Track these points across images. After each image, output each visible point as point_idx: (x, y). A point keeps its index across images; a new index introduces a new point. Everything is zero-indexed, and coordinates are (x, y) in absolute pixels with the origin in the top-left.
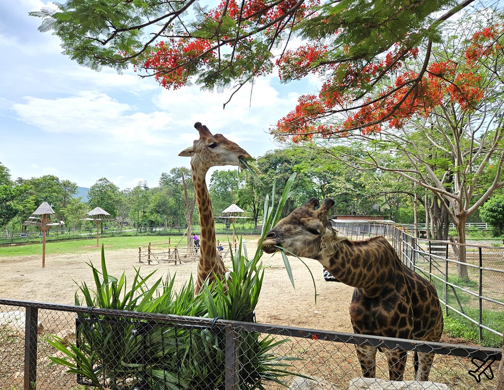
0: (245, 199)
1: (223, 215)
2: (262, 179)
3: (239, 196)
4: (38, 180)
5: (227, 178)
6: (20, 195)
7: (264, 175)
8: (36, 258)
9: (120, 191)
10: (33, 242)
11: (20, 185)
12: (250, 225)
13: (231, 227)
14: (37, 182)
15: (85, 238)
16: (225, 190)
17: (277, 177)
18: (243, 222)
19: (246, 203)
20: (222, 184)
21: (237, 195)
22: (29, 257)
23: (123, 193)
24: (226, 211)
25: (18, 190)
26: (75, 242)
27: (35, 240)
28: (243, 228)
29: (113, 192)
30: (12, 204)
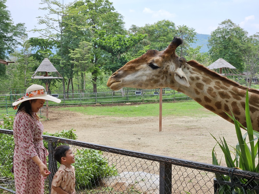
4: (152, 26)
6: (134, 45)
8: (152, 120)
9: (248, 36)
10: (148, 102)
11: (134, 33)
14: (151, 29)
22: (145, 118)
23: (252, 39)
25: (132, 40)
27: (150, 99)
29: (240, 38)
30: (127, 56)
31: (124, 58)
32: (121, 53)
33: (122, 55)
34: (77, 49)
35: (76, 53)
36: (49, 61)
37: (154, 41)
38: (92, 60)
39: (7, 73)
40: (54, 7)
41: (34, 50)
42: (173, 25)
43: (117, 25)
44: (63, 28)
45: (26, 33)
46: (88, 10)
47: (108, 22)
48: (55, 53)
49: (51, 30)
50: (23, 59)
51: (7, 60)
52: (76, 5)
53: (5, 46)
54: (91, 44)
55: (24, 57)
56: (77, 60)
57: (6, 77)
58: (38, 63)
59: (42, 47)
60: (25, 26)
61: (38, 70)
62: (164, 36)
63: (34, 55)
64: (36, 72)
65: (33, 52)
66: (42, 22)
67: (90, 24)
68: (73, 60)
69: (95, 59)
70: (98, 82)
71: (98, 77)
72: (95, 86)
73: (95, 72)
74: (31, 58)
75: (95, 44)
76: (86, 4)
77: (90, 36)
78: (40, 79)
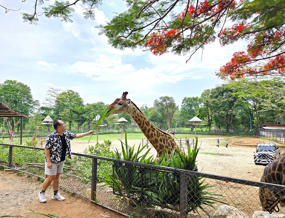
0: (203, 114)
1: (189, 123)
2: (214, 102)
3: (199, 112)
4: (95, 104)
5: (192, 102)
6: (87, 111)
7: (215, 100)
8: (94, 142)
11: (87, 106)
12: (206, 129)
13: (194, 130)
15: (116, 133)
16: (191, 108)
17: (223, 100)
18: (202, 127)
19: (204, 116)
20: (188, 105)
21: (198, 112)
22: (91, 141)
24: (191, 120)
25: (86, 109)
26: (111, 135)
28: (202, 131)
30: (84, 116)
31: (83, 116)
32: (82, 114)
33: (82, 115)
34: (62, 112)
35: (62, 114)
36: (49, 117)
37: (96, 110)
38: (69, 117)
39: (29, 121)
40: (53, 94)
41: (43, 112)
42: (104, 104)
43: (81, 102)
44: (57, 103)
45: (39, 104)
46: (68, 96)
47: (77, 101)
48: (53, 113)
49: (51, 103)
50: (37, 115)
51: (29, 116)
52: (63, 94)
53: (29, 110)
54: (69, 110)
55: (38, 115)
56: (63, 116)
57: (29, 123)
58: (44, 117)
59: (46, 111)
60: (39, 101)
61: (44, 120)
62: (100, 108)
63: (43, 114)
64: (43, 121)
65: (42, 113)
66: (48, 100)
67: (69, 102)
68: (61, 116)
69: (70, 116)
70: (72, 126)
71: (72, 124)
72: (70, 128)
73: (70, 122)
74: (41, 115)
75: (71, 110)
76: (67, 93)
77: (68, 107)
78: (45, 125)
